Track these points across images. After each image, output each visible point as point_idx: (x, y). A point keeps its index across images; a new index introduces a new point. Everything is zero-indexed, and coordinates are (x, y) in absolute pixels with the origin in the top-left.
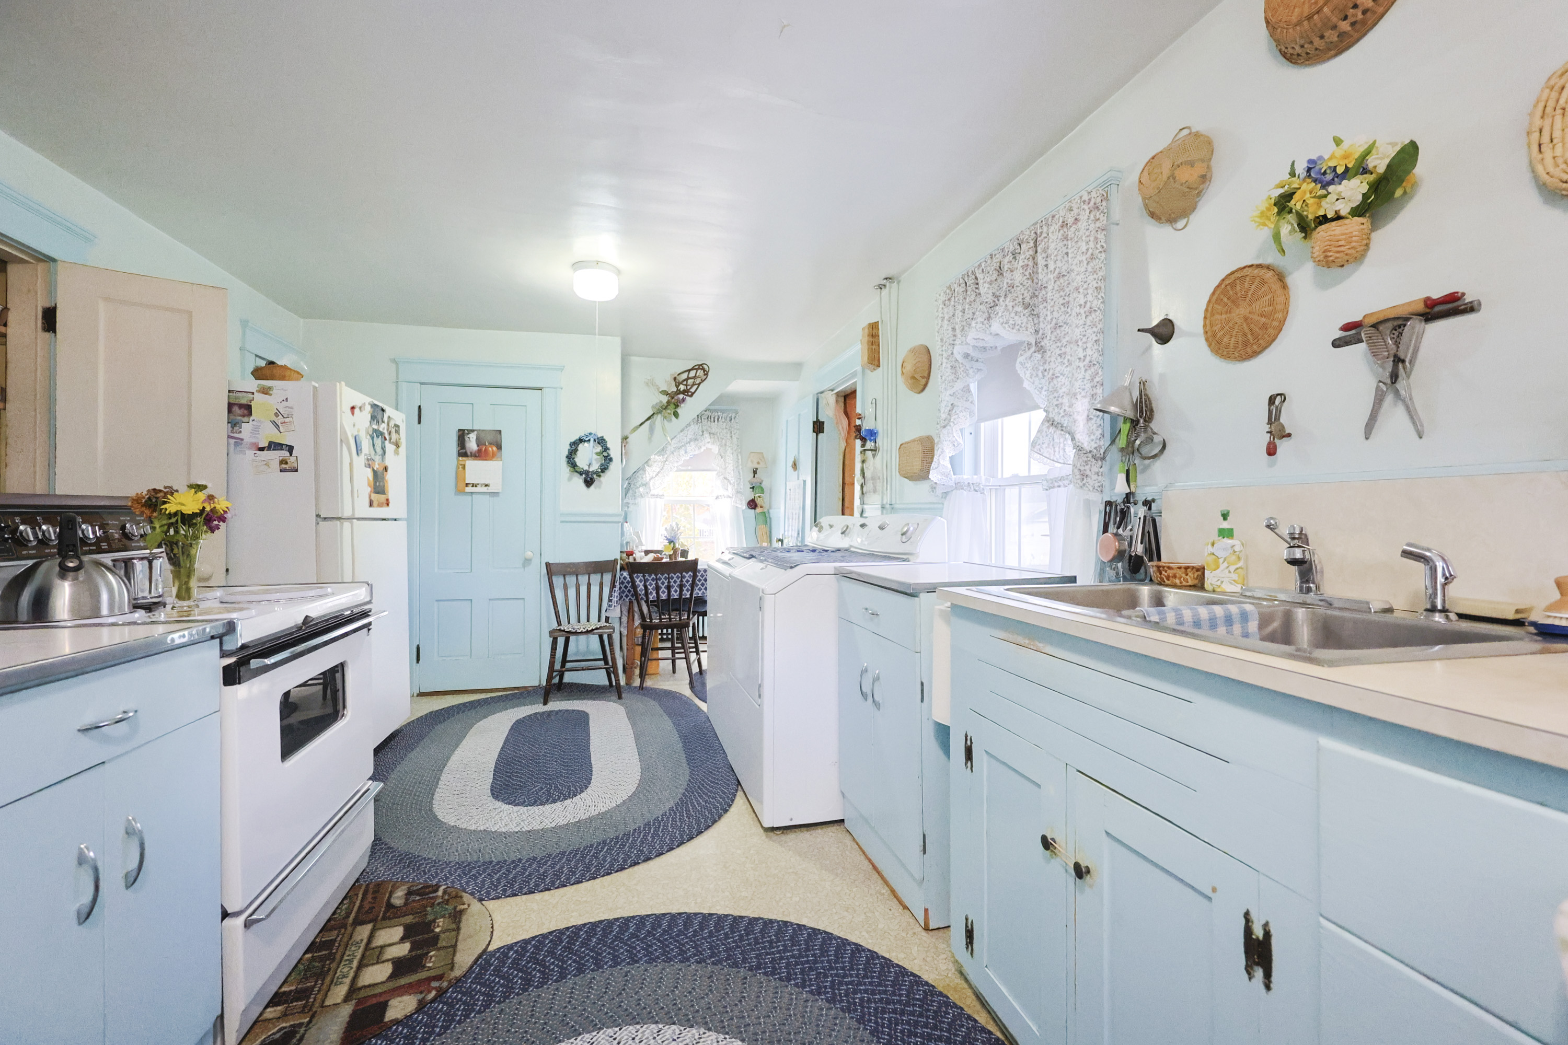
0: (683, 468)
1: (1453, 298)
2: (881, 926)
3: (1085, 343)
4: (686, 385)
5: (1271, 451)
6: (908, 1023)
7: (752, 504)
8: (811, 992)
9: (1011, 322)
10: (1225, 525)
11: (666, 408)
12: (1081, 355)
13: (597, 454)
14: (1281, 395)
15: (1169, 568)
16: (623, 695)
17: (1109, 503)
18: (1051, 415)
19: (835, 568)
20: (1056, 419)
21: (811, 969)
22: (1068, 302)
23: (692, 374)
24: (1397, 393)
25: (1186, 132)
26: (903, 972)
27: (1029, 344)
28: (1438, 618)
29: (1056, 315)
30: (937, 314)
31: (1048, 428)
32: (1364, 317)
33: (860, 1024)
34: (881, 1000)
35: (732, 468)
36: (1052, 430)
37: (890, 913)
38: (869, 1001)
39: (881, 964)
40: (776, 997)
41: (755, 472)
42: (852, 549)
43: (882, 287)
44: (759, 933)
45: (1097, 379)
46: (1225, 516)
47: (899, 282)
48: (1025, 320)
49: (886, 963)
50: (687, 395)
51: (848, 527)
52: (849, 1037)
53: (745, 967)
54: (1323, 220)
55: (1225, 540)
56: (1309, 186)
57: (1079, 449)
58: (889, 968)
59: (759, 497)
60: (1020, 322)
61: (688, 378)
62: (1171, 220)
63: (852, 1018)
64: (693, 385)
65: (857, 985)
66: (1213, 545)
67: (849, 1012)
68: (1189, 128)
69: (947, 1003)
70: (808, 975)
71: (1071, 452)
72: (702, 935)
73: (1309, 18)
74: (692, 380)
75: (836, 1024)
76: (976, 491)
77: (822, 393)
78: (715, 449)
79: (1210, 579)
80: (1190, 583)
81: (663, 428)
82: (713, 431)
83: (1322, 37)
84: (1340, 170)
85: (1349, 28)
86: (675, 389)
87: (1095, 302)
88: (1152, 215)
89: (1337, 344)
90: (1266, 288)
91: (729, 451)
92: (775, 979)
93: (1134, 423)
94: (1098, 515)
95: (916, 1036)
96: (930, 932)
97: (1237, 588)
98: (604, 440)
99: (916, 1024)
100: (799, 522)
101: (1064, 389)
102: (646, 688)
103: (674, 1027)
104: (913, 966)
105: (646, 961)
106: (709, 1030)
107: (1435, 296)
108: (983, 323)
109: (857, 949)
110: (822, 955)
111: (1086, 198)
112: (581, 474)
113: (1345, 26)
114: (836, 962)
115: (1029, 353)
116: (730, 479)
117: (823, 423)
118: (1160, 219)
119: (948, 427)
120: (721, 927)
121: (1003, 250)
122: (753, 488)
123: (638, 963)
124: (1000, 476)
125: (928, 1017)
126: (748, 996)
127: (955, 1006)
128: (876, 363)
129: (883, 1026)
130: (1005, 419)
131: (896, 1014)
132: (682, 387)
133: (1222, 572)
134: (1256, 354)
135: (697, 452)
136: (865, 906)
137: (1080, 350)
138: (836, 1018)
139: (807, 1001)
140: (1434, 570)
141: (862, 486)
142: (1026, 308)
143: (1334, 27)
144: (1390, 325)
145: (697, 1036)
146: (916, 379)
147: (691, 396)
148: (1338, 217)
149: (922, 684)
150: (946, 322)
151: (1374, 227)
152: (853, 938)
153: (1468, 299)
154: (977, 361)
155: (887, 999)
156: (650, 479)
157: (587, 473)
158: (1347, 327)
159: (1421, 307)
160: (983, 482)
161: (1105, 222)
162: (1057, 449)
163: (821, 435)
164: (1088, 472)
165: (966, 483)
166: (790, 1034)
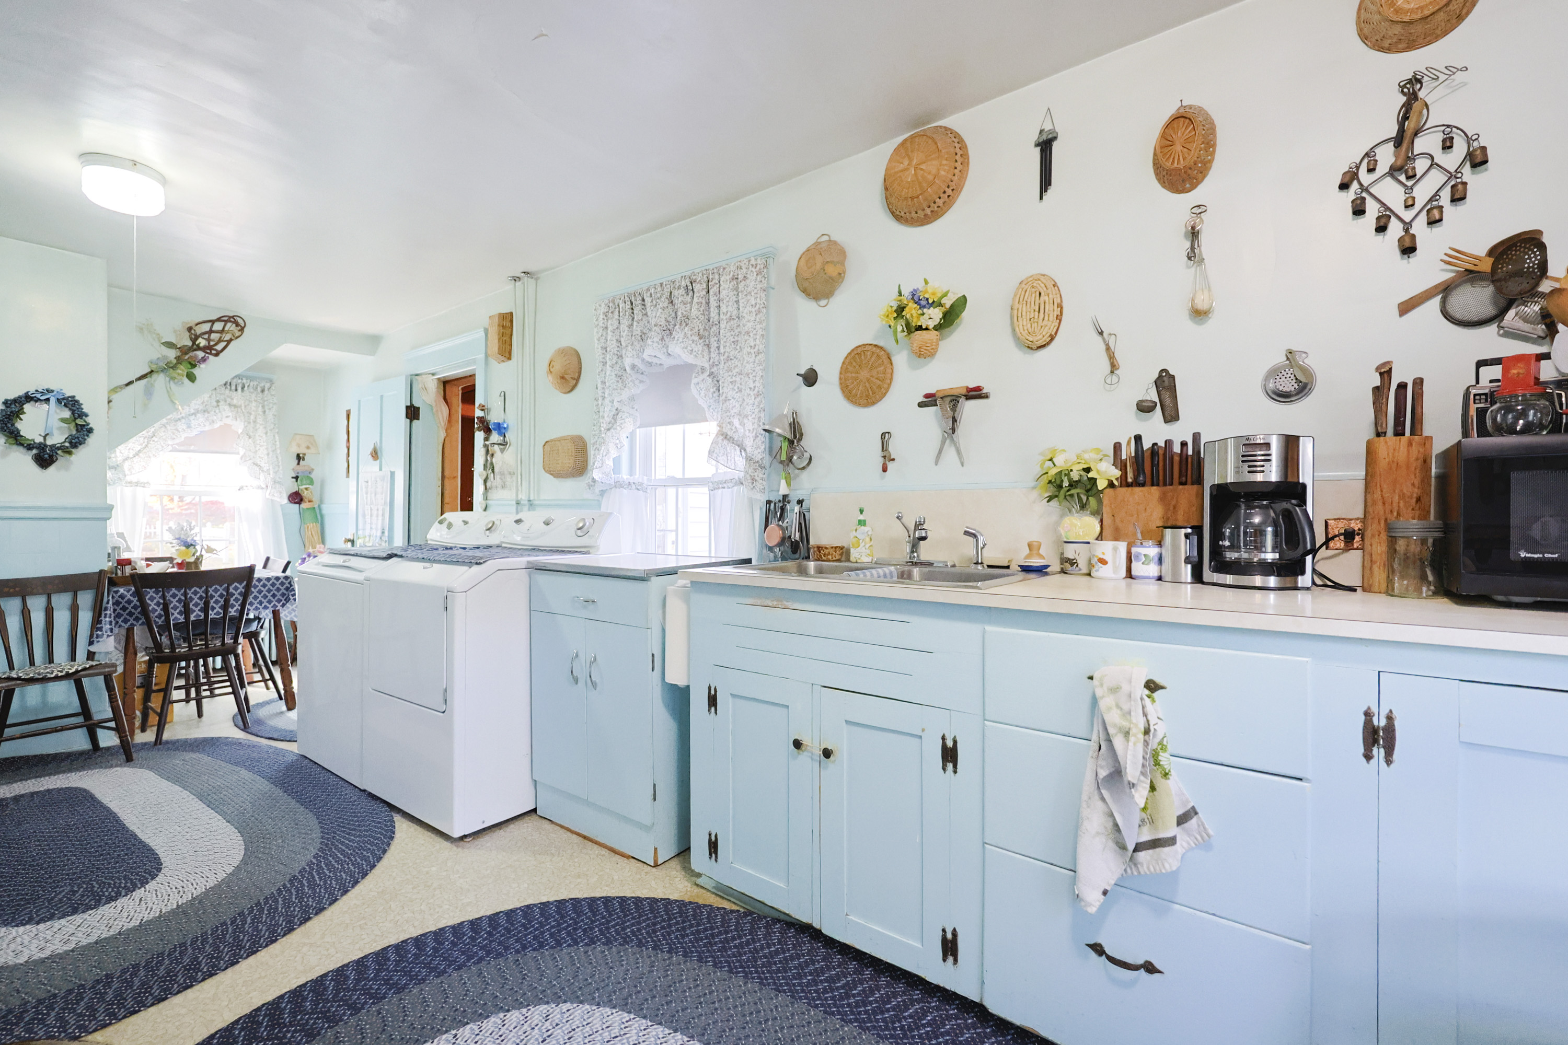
0: (182, 448)
1: (978, 389)
2: (616, 877)
3: (755, 376)
4: (209, 340)
5: (885, 470)
6: (678, 930)
7: (296, 498)
8: (586, 944)
9: (689, 348)
10: (861, 517)
11: (174, 367)
12: (752, 386)
13: (63, 420)
14: (889, 433)
15: (826, 548)
16: (134, 755)
17: (769, 502)
18: (724, 430)
19: (528, 562)
20: (729, 433)
21: (575, 930)
22: (737, 341)
23: (218, 326)
24: (952, 439)
25: (825, 238)
26: (653, 901)
27: (703, 369)
28: (980, 567)
29: (728, 349)
30: (597, 323)
31: (723, 440)
32: (937, 391)
33: (641, 947)
34: (648, 926)
35: (265, 452)
36: (726, 442)
37: (618, 866)
38: (639, 930)
39: (633, 902)
40: (557, 962)
41: (299, 458)
42: (504, 545)
43: (517, 279)
44: (506, 923)
45: (761, 406)
46: (861, 511)
47: (537, 279)
48: (701, 349)
49: (637, 900)
50: (211, 353)
51: (494, 523)
52: (638, 959)
53: (511, 953)
54: (920, 328)
55: (862, 527)
56: (912, 305)
57: (749, 459)
58: (642, 903)
59: (306, 489)
60: (696, 349)
61: (211, 331)
62: (816, 298)
63: (633, 946)
64: (220, 341)
65: (622, 924)
66: (856, 530)
67: (628, 944)
68: (829, 236)
69: (699, 906)
70: (576, 935)
71: (741, 462)
72: (444, 948)
73: (912, 198)
74: (218, 335)
75: (622, 956)
76: (638, 489)
77: (417, 375)
78: (239, 426)
79: (854, 555)
80: (837, 558)
81: (169, 392)
82: (235, 402)
83: (916, 213)
84: (930, 301)
85: (929, 213)
86: (190, 343)
87: (761, 346)
88: (804, 291)
89: (921, 405)
90: (880, 361)
91: (261, 431)
92: (547, 950)
93: (791, 442)
94: (759, 511)
95: (687, 935)
96: (660, 867)
97: (869, 560)
98: (77, 401)
99: (684, 929)
100: (383, 520)
101: (735, 410)
102: (167, 742)
103: (468, 1027)
104: (659, 893)
105: (394, 993)
106: (508, 1011)
107: (971, 386)
108: (658, 343)
109: (607, 900)
110: (579, 916)
111: (753, 262)
112: (29, 447)
113: (928, 211)
114: (594, 915)
115: (701, 377)
116: (262, 465)
117: (418, 408)
118: (809, 295)
119: (612, 430)
120: (461, 934)
121: (674, 282)
122: (297, 478)
123: (385, 998)
124: (653, 478)
125: (690, 921)
126: (529, 972)
127: (705, 906)
128: (507, 355)
129: (659, 940)
130: (658, 428)
131: (665, 929)
132: (202, 342)
133: (861, 549)
134: (873, 403)
135: (207, 428)
136: (593, 869)
137: (751, 381)
138: (620, 952)
139: (586, 952)
140: (977, 541)
141: (485, 481)
142: (701, 338)
143: (924, 210)
144: (948, 399)
145: (499, 1022)
146: (566, 379)
147: (217, 355)
148: (927, 329)
149: (653, 655)
150: (610, 333)
151: (941, 339)
152: (598, 894)
153: (984, 391)
154: (642, 373)
155: (652, 923)
156: (124, 460)
157: (42, 447)
158: (927, 396)
159: (964, 392)
160: (645, 482)
161: (765, 285)
162: (729, 458)
163: (415, 422)
164: (756, 478)
165: (627, 482)
166: (587, 980)
